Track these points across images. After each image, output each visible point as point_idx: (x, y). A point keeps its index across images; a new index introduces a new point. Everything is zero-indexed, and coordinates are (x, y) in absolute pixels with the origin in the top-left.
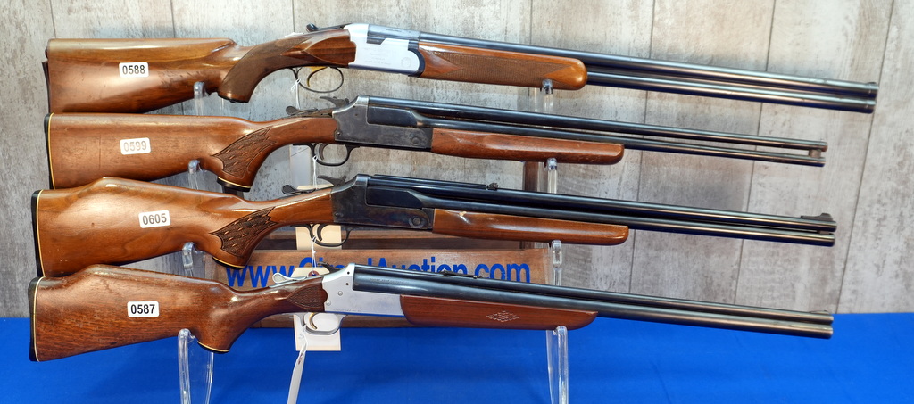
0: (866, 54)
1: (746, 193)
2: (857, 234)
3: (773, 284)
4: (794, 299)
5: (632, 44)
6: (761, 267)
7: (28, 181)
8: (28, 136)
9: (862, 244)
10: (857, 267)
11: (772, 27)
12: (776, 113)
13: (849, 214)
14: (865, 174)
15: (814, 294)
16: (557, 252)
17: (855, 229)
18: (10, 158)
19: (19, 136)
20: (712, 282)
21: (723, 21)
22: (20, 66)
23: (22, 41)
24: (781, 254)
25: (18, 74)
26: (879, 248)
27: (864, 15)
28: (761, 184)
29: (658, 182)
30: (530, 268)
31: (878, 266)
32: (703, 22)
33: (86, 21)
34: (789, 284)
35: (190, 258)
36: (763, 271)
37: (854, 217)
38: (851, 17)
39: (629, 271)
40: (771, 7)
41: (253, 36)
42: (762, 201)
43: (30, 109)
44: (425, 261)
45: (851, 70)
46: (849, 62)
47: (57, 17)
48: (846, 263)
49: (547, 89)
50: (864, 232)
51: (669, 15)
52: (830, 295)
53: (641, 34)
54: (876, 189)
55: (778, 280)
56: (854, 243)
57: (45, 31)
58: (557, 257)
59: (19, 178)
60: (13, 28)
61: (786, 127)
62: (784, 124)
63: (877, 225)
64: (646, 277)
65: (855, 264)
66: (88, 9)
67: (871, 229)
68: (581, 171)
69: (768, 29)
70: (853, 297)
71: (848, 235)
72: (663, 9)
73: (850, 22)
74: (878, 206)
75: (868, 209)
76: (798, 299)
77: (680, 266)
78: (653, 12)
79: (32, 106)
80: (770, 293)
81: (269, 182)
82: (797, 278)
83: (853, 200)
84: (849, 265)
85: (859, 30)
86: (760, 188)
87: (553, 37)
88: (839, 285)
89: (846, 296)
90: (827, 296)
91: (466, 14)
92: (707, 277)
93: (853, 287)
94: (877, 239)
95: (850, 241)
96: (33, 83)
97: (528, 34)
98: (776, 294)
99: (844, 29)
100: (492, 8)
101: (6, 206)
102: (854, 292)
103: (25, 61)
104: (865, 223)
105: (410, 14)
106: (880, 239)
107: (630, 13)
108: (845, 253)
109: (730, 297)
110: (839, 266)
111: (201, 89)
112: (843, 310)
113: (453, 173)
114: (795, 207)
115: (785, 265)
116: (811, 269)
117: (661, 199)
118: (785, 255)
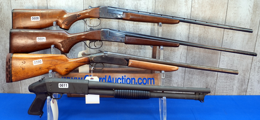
0: (255, 17)
1: (219, 58)
2: (252, 71)
3: (227, 86)
4: (233, 90)
5: (185, 13)
6: (223, 81)
8: (2, 38)
9: (254, 74)
10: (252, 81)
11: (227, 8)
12: (228, 34)
13: (250, 65)
15: (239, 89)
16: (163, 74)
17: (251, 70)
20: (208, 85)
21: (213, 6)
24: (229, 77)
26: (259, 75)
27: (255, 5)
29: (193, 55)
30: (155, 79)
31: (258, 81)
32: (207, 6)
33: (20, 3)
34: (231, 86)
35: (51, 75)
36: (224, 82)
38: (251, 6)
39: (183, 81)
40: (227, 2)
41: (71, 8)
42: (224, 61)
43: (3, 29)
44: (123, 77)
45: (251, 22)
46: (250, 19)
47: (12, 2)
49: (160, 25)
50: (254, 70)
51: (196, 4)
52: (244, 89)
53: (188, 10)
56: (251, 74)
57: (8, 6)
58: (163, 76)
61: (231, 39)
64: (189, 83)
65: (251, 80)
67: (257, 70)
69: (226, 9)
70: (251, 90)
71: (249, 71)
72: (195, 2)
73: (251, 7)
74: (259, 63)
75: (255, 64)
76: (234, 91)
77: (199, 80)
78: (192, 3)
79: (3, 28)
80: (226, 89)
81: (75, 53)
82: (234, 84)
84: (250, 81)
85: (253, 10)
86: (223, 57)
87: (162, 10)
88: (247, 86)
91: (136, 3)
92: (207, 84)
93: (251, 87)
94: (258, 73)
95: (250, 73)
96: (4, 22)
97: (154, 9)
98: (227, 89)
99: (249, 9)
100: (144, 1)
102: (251, 89)
103: (2, 15)
104: (255, 68)
105: (119, 2)
107: (185, 3)
108: (249, 77)
109: (214, 90)
110: (247, 81)
111: (55, 23)
112: (248, 94)
113: (131, 51)
114: (234, 63)
115: (230, 80)
116: (238, 81)
117: (193, 60)
118: (230, 77)
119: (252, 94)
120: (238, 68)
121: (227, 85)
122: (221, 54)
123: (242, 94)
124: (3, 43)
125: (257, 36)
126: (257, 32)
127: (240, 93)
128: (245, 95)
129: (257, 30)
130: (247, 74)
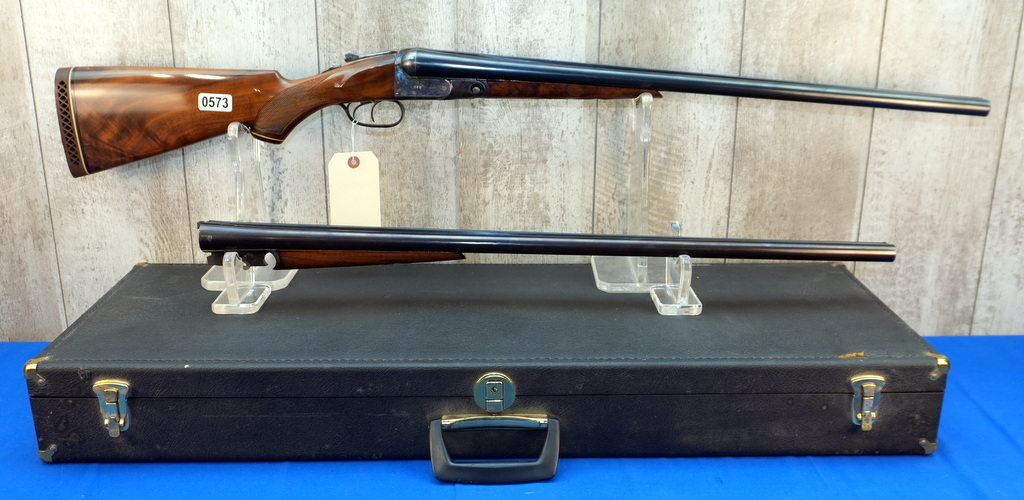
0: (1001, 14)
1: (861, 184)
2: (993, 237)
3: (894, 299)
4: (919, 317)
9: (999, 249)
10: (993, 278)
13: (983, 212)
14: (1002, 162)
15: (943, 312)
17: (990, 231)
24: (903, 261)
26: (1019, 254)
28: (878, 174)
29: (755, 170)
37: (990, 216)
42: (879, 194)
45: (983, 33)
46: (981, 24)
48: (980, 272)
50: (1002, 234)
52: (962, 312)
54: (1015, 180)
55: (900, 294)
56: (990, 248)
63: (1017, 226)
65: (991, 274)
67: (1010, 231)
70: (989, 315)
71: (982, 238)
74: (1018, 202)
75: (1006, 206)
76: (924, 317)
82: (922, 292)
83: (987, 194)
84: (985, 275)
86: (877, 179)
88: (973, 300)
89: (981, 313)
90: (958, 315)
93: (989, 303)
94: (1016, 243)
95: (985, 245)
102: (991, 309)
104: (1002, 223)
106: (1020, 243)
108: (979, 259)
110: (972, 277)
112: (978, 331)
113: (507, 157)
114: (919, 202)
115: (908, 274)
116: (939, 280)
117: (758, 190)
118: (909, 262)
119: (993, 332)
120: (937, 223)
121: (894, 294)
122: (870, 166)
123: (955, 332)
125: (1010, 92)
126: (1010, 74)
127: (948, 328)
128: (966, 334)
129: (1009, 69)
130: (972, 248)
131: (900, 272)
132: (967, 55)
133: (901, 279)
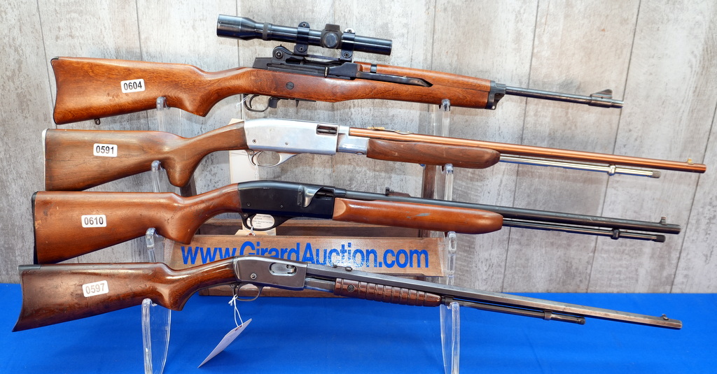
0: (707, 83)
1: (603, 195)
2: (691, 230)
3: (620, 269)
4: (637, 280)
5: (515, 71)
6: (612, 255)
7: (24, 175)
8: (24, 139)
9: (695, 238)
10: (689, 257)
11: (630, 59)
12: (630, 131)
13: (685, 214)
14: (700, 181)
15: (653, 277)
16: (452, 241)
17: (689, 226)
18: (10, 157)
19: (17, 139)
20: (571, 267)
21: (590, 53)
22: (18, 83)
23: (19, 62)
24: (628, 245)
25: (16, 89)
26: (708, 241)
27: (707, 51)
28: (615, 188)
29: (532, 185)
30: (429, 253)
31: (706, 256)
32: (574, 54)
33: (70, 46)
34: (633, 269)
35: (152, 240)
36: (613, 258)
37: (689, 216)
38: (696, 52)
39: (505, 256)
40: (631, 43)
41: (205, 60)
42: (615, 201)
43: (26, 117)
44: (343, 246)
45: (694, 96)
46: (692, 89)
47: (47, 43)
48: (680, 253)
49: (446, 107)
50: (697, 228)
51: (546, 48)
52: (667, 278)
53: (522, 64)
54: (709, 193)
55: (625, 266)
56: (688, 237)
57: (37, 55)
58: (452, 246)
59: (17, 172)
60: (12, 52)
61: (638, 142)
62: (636, 140)
63: (708, 223)
64: (519, 261)
65: (688, 254)
66: (72, 36)
67: (703, 226)
68: (469, 175)
69: (627, 61)
70: (685, 280)
71: (684, 230)
72: (541, 43)
73: (695, 56)
74: (710, 207)
75: (701, 210)
76: (640, 281)
77: (546, 253)
78: (533, 45)
79: (28, 115)
80: (617, 276)
81: (217, 179)
82: (640, 264)
83: (689, 202)
84: (683, 255)
85: (702, 63)
86: (614, 191)
87: (450, 65)
88: (674, 270)
89: (679, 279)
90: (664, 279)
92: (567, 262)
93: (685, 272)
94: (706, 234)
95: (685, 235)
96: (28, 97)
97: (429, 62)
98: (622, 277)
99: (690, 61)
100: (401, 40)
101: (8, 195)
102: (686, 276)
103: (22, 79)
104: (698, 221)
107: (513, 46)
108: (681, 244)
109: (586, 278)
110: (675, 255)
111: (162, 102)
112: (676, 290)
113: (365, 175)
114: (642, 207)
115: (631, 253)
116: (652, 257)
117: (533, 199)
118: (632, 246)
119: (687, 291)
121: (621, 266)
122: (610, 183)
123: (661, 290)
124: (28, 154)
125: (709, 135)
127: (656, 288)
128: (668, 292)
129: (711, 120)
131: (626, 252)
132: (681, 110)
133: (626, 256)
